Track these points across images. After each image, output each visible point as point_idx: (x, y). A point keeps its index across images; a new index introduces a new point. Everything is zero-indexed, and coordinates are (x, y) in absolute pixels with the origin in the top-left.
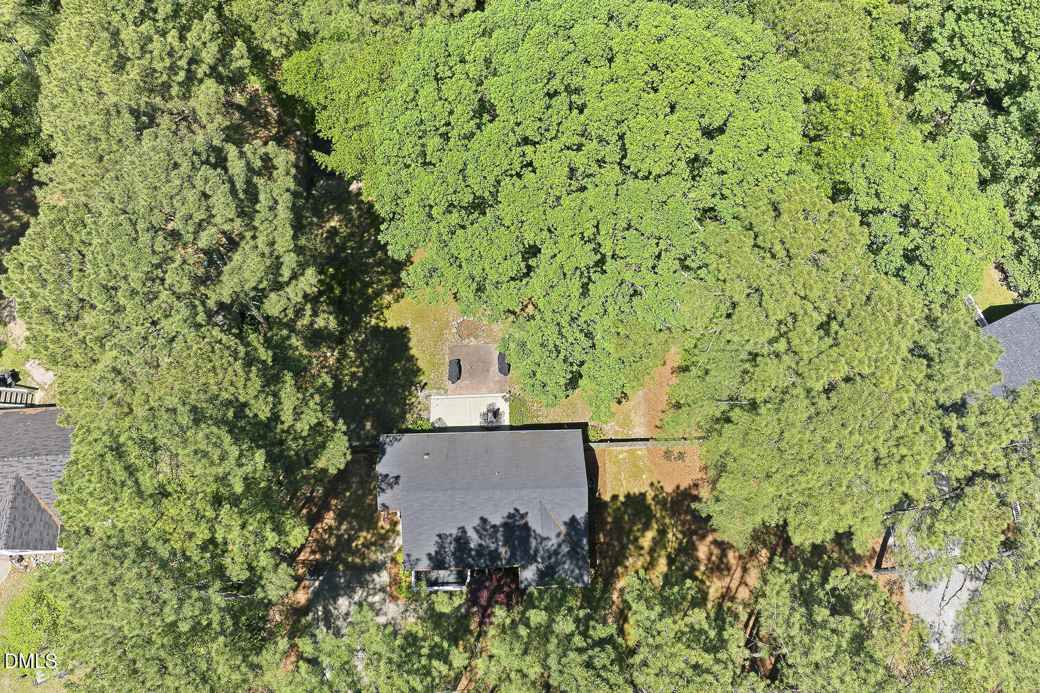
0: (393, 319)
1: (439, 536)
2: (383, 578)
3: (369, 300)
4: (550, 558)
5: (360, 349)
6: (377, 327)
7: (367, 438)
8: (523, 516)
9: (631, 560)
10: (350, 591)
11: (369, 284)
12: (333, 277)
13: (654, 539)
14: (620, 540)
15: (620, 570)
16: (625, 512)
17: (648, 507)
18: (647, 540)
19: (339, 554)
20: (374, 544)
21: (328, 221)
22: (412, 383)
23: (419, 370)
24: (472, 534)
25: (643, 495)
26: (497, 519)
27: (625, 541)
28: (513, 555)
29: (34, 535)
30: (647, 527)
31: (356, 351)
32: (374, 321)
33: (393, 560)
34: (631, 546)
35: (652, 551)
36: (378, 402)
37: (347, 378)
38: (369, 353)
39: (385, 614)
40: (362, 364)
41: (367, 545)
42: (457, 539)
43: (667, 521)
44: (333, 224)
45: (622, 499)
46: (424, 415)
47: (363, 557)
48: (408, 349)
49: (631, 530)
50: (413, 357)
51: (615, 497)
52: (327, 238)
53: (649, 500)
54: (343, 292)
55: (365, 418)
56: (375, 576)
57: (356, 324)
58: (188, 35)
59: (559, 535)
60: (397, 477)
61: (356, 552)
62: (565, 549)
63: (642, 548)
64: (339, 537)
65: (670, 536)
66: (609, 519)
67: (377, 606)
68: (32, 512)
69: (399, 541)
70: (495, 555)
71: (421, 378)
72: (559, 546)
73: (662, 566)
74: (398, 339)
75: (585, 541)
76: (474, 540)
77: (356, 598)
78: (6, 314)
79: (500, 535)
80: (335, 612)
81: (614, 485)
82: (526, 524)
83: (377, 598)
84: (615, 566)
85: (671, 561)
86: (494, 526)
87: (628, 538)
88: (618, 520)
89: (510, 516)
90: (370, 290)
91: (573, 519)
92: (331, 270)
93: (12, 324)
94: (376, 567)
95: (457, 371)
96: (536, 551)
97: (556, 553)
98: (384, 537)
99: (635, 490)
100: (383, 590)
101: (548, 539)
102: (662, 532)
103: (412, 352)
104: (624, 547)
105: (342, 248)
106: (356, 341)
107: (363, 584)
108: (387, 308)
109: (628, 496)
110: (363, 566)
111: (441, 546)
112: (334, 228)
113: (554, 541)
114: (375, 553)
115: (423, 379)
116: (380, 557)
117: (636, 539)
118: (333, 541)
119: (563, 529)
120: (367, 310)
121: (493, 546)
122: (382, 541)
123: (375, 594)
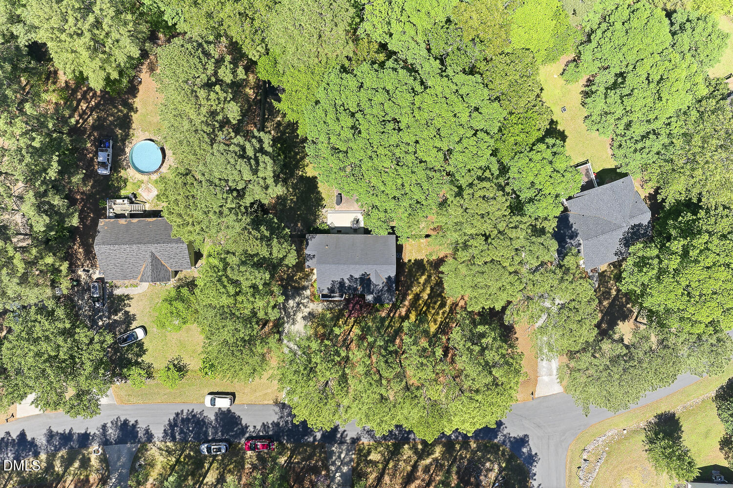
0: (310, 172)
1: (333, 281)
2: (308, 293)
3: (298, 161)
4: (379, 293)
5: (295, 187)
6: (302, 176)
7: (299, 231)
8: (368, 275)
9: (415, 288)
10: (293, 298)
11: (297, 154)
12: (280, 149)
13: (425, 279)
14: (410, 279)
15: (409, 292)
16: (414, 267)
17: (424, 265)
18: (422, 280)
19: (288, 282)
20: (303, 278)
21: (276, 117)
22: (319, 205)
23: (322, 198)
24: (347, 281)
25: (422, 260)
26: (357, 276)
27: (412, 280)
28: (363, 290)
29: (162, 275)
30: (423, 274)
31: (293, 188)
32: (300, 173)
33: (312, 285)
34: (415, 282)
35: (424, 284)
36: (303, 213)
37: (289, 202)
38: (299, 189)
39: (309, 307)
40: (295, 195)
41: (300, 279)
42: (340, 283)
43: (432, 271)
44: (279, 119)
45: (413, 261)
46: (325, 220)
47: (299, 283)
48: (317, 188)
49: (416, 275)
50: (319, 191)
51: (410, 261)
52: (276, 127)
53: (425, 262)
54: (285, 158)
55: (298, 221)
56: (304, 292)
57: (292, 175)
59: (383, 283)
60: (314, 255)
61: (296, 281)
62: (386, 288)
63: (420, 283)
64: (288, 275)
65: (433, 278)
66: (406, 270)
67: (305, 304)
68: (159, 266)
69: (315, 277)
70: (356, 289)
71: (323, 202)
72: (383, 287)
73: (428, 291)
74: (311, 184)
75: (394, 285)
76: (347, 283)
77: (296, 301)
78: (125, 164)
79: (358, 282)
80: (288, 306)
81: (409, 255)
82: (369, 278)
83: (305, 301)
84: (407, 291)
85: (432, 289)
86: (356, 278)
87: (414, 279)
88: (410, 271)
89: (363, 275)
90: (298, 157)
91: (390, 277)
92: (279, 145)
93: (129, 170)
94: (305, 288)
95: (340, 199)
96: (373, 291)
97: (382, 290)
98: (308, 275)
99: (419, 258)
100: (307, 297)
101: (378, 285)
102: (429, 277)
103: (319, 189)
104: (412, 282)
105: (283, 133)
106: (292, 183)
107: (299, 295)
108: (307, 166)
109: (415, 260)
110: (299, 287)
111: (333, 285)
112: (279, 121)
113: (381, 286)
114: (304, 282)
115: (324, 203)
116: (306, 284)
117: (418, 279)
118: (285, 276)
119: (385, 280)
120: (297, 167)
121: (355, 286)
122: (307, 277)
123: (304, 299)
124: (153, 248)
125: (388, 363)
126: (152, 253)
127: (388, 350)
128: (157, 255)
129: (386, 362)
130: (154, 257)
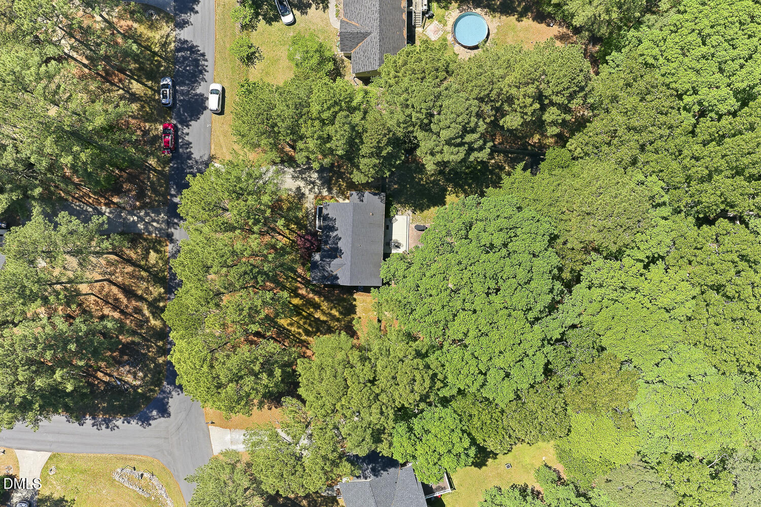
0: (450, 198)
1: (335, 219)
2: (325, 193)
3: (461, 187)
4: (321, 267)
5: (435, 183)
6: (446, 190)
7: (389, 185)
8: (340, 256)
9: (326, 304)
10: (320, 178)
11: (470, 186)
12: (475, 168)
13: (335, 315)
14: (335, 300)
15: (322, 299)
16: (348, 304)
17: (350, 315)
18: (335, 312)
19: (336, 173)
20: (340, 189)
21: (509, 166)
22: (416, 207)
23: (423, 211)
24: (335, 233)
25: (355, 313)
26: (340, 244)
27: (335, 302)
28: (325, 251)
29: (347, 43)
30: (341, 313)
31: (434, 180)
32: (450, 189)
33: (332, 197)
34: (332, 305)
35: (330, 314)
36: (407, 191)
37: (420, 176)
38: (433, 187)
39: (310, 194)
40: (427, 183)
41: (340, 186)
42: (333, 227)
43: (343, 323)
44: (507, 168)
45: (354, 303)
46: (399, 213)
47: (335, 184)
48: (434, 206)
49: (339, 305)
50: (430, 208)
51: (355, 300)
52: (498, 165)
53: (353, 316)
54: (466, 174)
55: (400, 185)
56: (326, 189)
57: (448, 180)
58: (555, 108)
59: (332, 272)
60: (362, 201)
61: (337, 181)
62: (326, 274)
63: (331, 310)
64: (344, 173)
65: (336, 323)
66: (345, 296)
67: (313, 190)
68: (356, 41)
69: (341, 200)
70: (326, 243)
71: (418, 212)
72: (327, 271)
73: (323, 318)
74: (440, 201)
75: (329, 283)
76: (333, 234)
77: (317, 181)
78: (464, 7)
79: (334, 245)
80: (312, 172)
81: (360, 299)
82: (337, 257)
83: (316, 190)
84: (324, 296)
85: (325, 322)
86: (337, 243)
87: (335, 304)
88: (344, 300)
89: (341, 250)
90: (467, 187)
91: (338, 278)
92: (479, 167)
93: (458, 11)
94: (330, 190)
95: (421, 229)
96: (324, 261)
97: (324, 270)
98: (343, 194)
99: (358, 310)
100: (320, 192)
101: (330, 267)
102: (338, 320)
103: (432, 208)
104: (332, 301)
105: (492, 172)
106: (439, 180)
107: (323, 184)
108: (457, 196)
109: (355, 306)
110: (331, 184)
111: (331, 219)
112: (505, 168)
113: (329, 269)
114: (336, 189)
116: (334, 191)
117: (335, 308)
118: (343, 170)
119: (334, 273)
120: (456, 185)
121: (330, 242)
122: (342, 193)
123: (318, 189)
124: (375, 35)
125: (244, 275)
126: (370, 33)
127: (258, 275)
128: (368, 38)
129: (245, 273)
130: (365, 35)
